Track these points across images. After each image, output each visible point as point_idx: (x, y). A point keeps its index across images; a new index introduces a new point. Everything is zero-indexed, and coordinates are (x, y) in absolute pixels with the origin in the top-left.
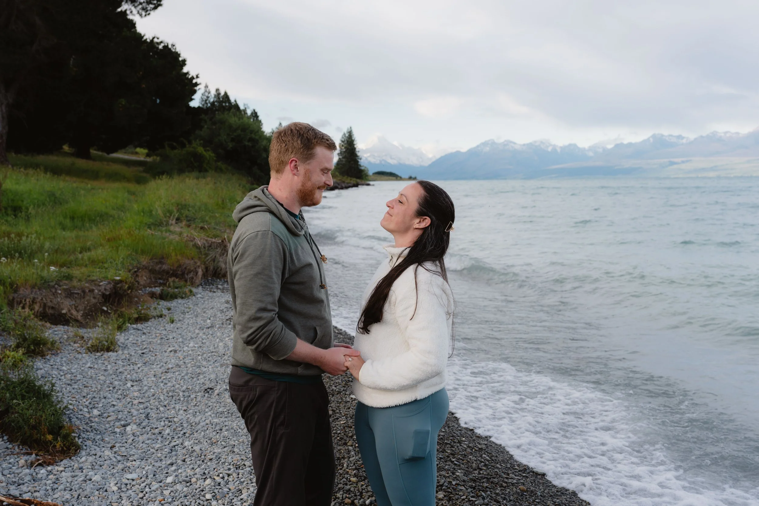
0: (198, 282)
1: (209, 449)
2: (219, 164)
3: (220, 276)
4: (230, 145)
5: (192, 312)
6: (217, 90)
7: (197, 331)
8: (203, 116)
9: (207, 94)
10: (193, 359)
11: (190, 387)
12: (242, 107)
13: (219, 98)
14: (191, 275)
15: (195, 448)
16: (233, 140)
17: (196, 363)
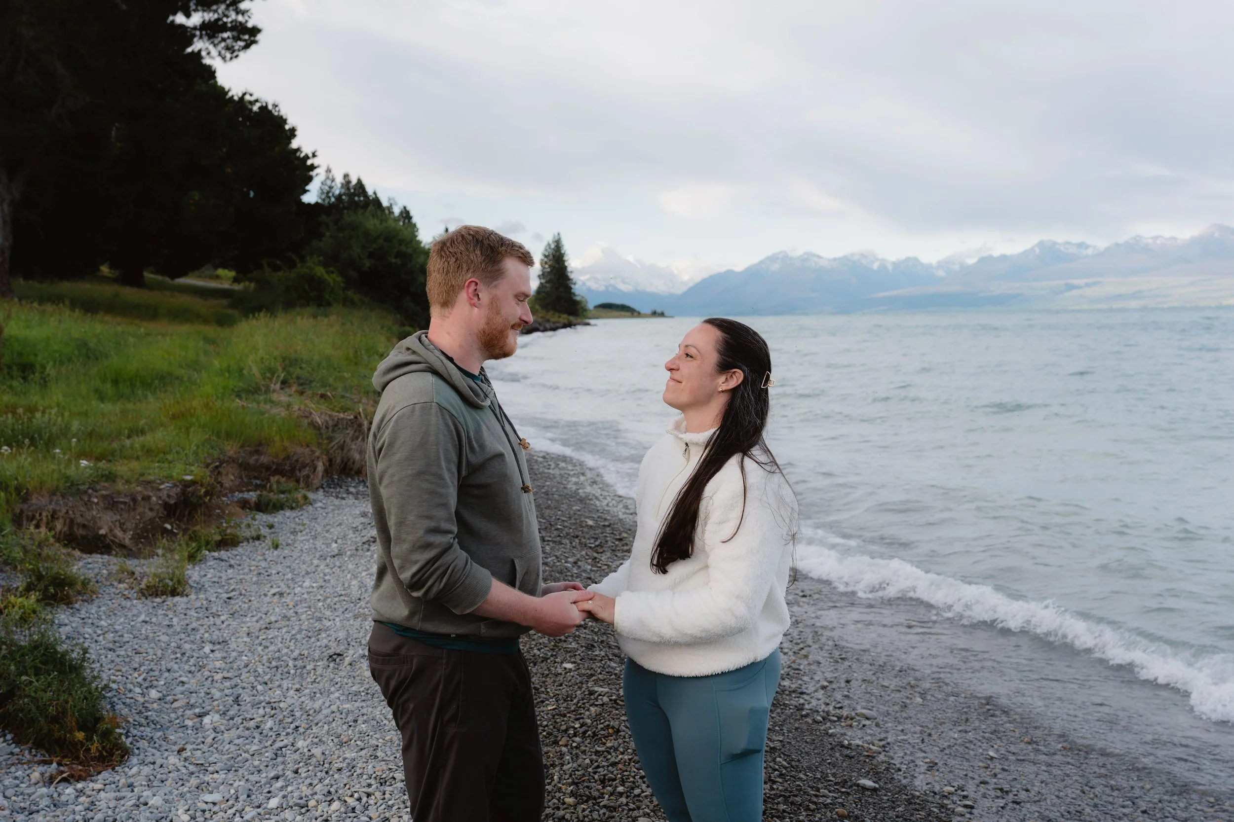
0: (316, 482)
1: (337, 752)
2: (350, 293)
3: (353, 472)
4: (367, 263)
5: (307, 530)
6: (346, 176)
7: (316, 562)
8: (323, 218)
9: (329, 182)
10: (310, 607)
11: (306, 652)
12: (385, 203)
13: (348, 189)
14: (306, 472)
15: (313, 751)
16: (371, 255)
17: (314, 613)
